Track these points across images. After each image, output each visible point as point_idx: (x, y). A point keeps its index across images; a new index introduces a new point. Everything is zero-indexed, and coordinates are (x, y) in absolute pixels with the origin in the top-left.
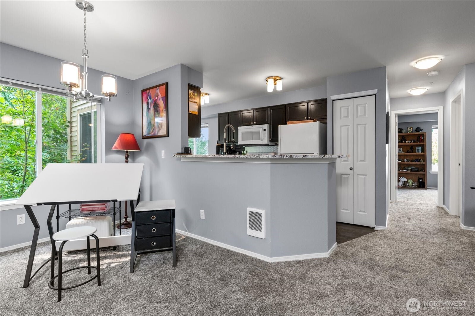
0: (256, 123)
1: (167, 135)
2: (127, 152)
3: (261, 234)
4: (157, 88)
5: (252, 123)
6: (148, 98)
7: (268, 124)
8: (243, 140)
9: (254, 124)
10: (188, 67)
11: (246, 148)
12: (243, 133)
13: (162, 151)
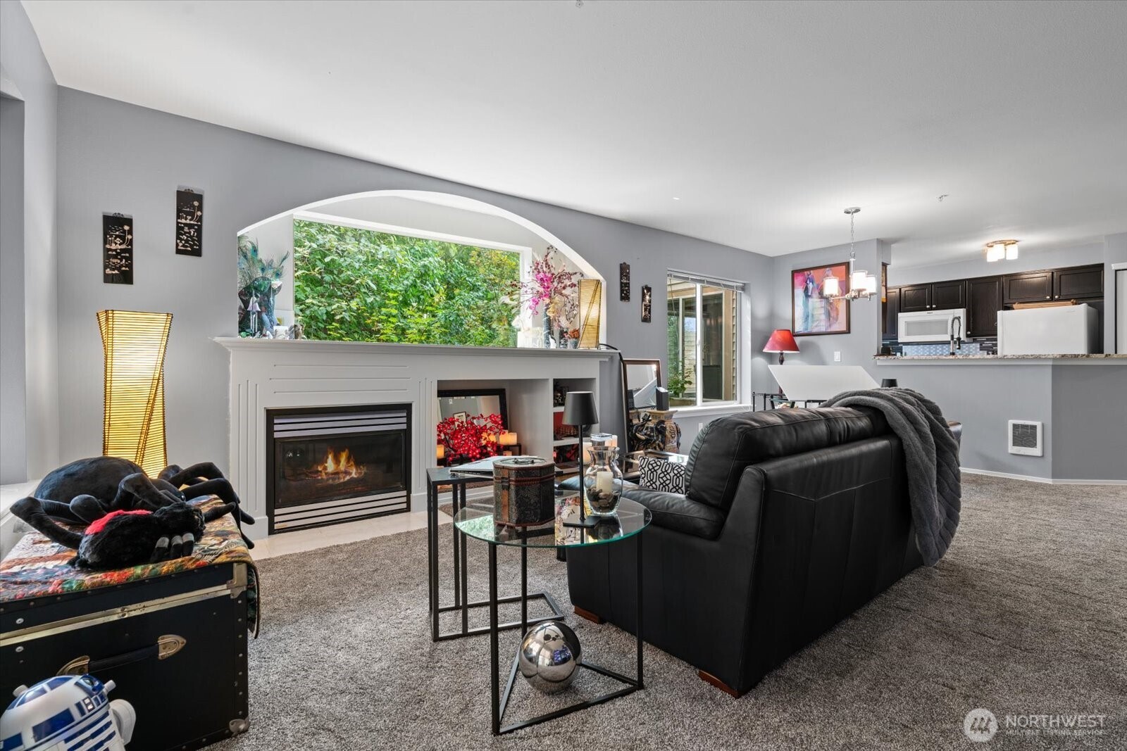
0: (937, 307)
1: (848, 331)
2: (782, 354)
3: (1037, 451)
4: (827, 269)
5: (928, 307)
6: (806, 282)
7: (965, 308)
8: (908, 334)
9: (931, 309)
10: (882, 241)
11: (905, 348)
12: (908, 324)
13: (835, 353)
